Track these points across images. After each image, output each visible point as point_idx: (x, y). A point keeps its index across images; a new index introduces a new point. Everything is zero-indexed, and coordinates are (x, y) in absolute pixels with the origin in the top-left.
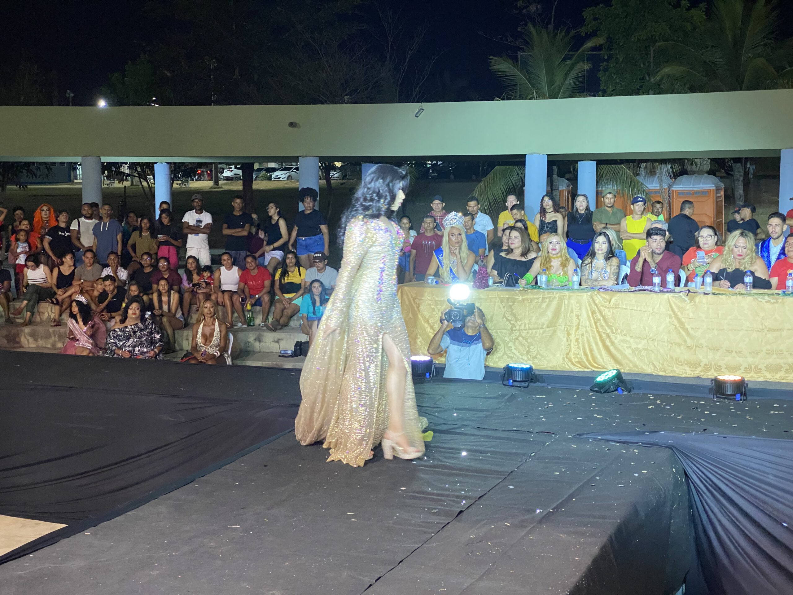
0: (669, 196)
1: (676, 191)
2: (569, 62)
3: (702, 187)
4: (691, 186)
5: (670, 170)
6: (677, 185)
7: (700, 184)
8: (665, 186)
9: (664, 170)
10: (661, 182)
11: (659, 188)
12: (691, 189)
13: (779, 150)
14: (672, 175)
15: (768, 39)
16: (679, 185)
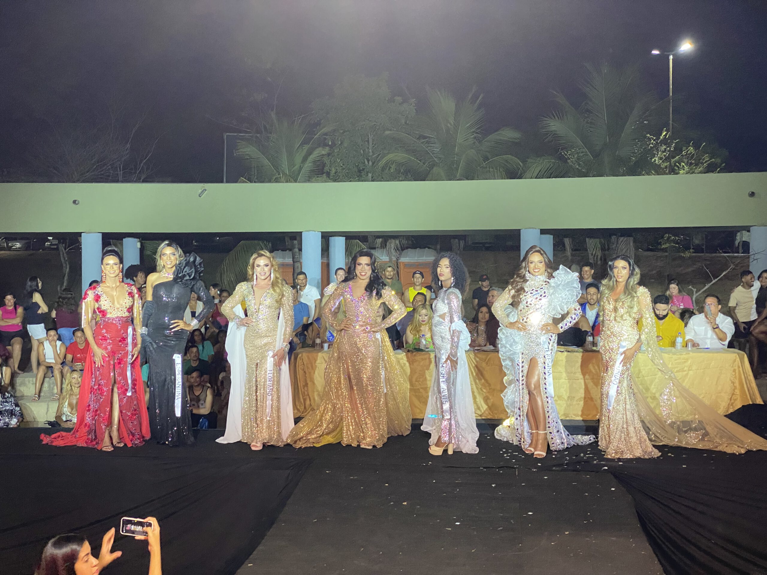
0: (398, 268)
1: (403, 263)
2: (306, 147)
3: (425, 260)
4: (416, 259)
5: (399, 246)
6: (404, 257)
7: (423, 257)
8: (394, 259)
9: (393, 246)
10: (389, 254)
11: (388, 260)
12: (416, 261)
13: (520, 230)
14: (400, 249)
15: (477, 133)
16: (406, 258)
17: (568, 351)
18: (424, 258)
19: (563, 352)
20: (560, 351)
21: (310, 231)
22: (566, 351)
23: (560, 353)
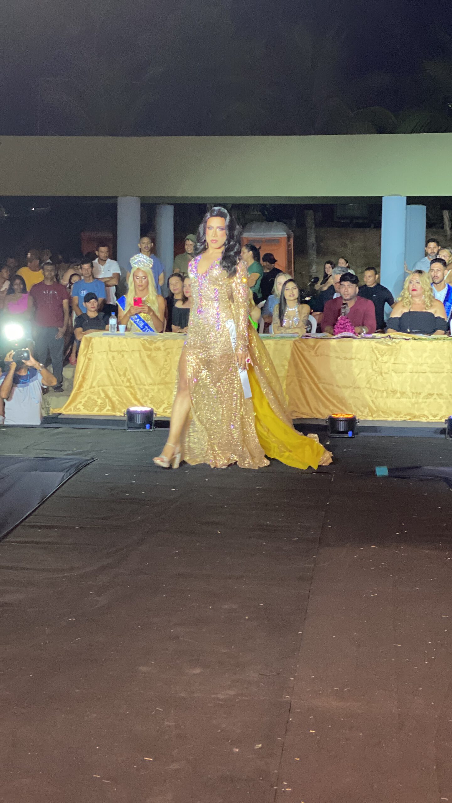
1: (246, 238)
3: (274, 235)
4: (262, 234)
6: (247, 232)
7: (270, 232)
12: (262, 237)
13: (380, 198)
16: (249, 232)
17: (415, 339)
18: (272, 233)
19: (408, 339)
20: (406, 339)
21: (127, 195)
22: (412, 339)
23: (405, 341)
